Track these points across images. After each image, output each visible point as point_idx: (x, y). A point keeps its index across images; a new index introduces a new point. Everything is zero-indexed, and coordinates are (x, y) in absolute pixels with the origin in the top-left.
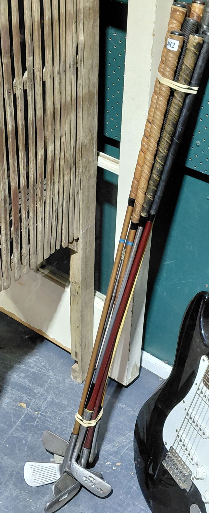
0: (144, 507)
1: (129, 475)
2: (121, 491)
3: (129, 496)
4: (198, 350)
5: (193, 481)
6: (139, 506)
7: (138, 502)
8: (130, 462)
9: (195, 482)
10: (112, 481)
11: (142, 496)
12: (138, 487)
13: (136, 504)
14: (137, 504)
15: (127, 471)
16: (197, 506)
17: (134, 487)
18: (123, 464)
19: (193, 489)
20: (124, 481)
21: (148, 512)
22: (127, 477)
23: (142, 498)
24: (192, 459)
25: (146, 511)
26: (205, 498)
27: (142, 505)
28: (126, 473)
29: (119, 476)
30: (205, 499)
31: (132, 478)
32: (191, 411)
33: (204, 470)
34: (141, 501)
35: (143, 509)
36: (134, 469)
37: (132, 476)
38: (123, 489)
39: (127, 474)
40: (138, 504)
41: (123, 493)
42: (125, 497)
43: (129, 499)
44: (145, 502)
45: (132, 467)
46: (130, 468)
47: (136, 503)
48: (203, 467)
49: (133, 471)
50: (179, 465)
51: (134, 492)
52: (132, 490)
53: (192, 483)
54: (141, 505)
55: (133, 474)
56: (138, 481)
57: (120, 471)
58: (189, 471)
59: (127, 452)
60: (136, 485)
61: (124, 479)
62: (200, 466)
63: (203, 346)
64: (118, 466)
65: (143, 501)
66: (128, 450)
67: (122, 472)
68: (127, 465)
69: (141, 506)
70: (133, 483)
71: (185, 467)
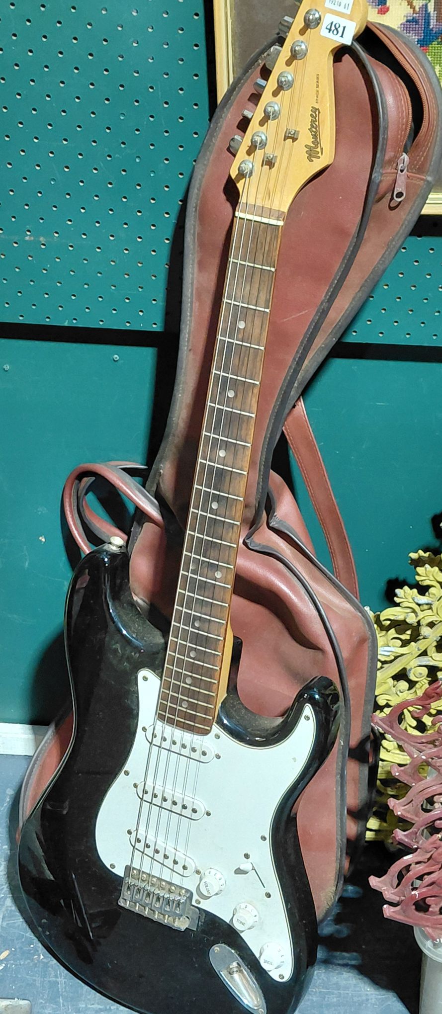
0: (98, 1004)
1: (36, 964)
2: (41, 1001)
3: (61, 1001)
4: (125, 664)
5: (199, 906)
6: (89, 1008)
7: (83, 1002)
8: (23, 940)
9: (205, 905)
10: (12, 992)
11: (83, 987)
12: (66, 975)
13: (83, 1008)
14: (84, 1006)
15: (28, 958)
16: (223, 945)
17: (59, 980)
18: (13, 949)
19: (203, 921)
20: (35, 980)
21: (112, 1008)
22: (36, 969)
23: (86, 991)
24: (185, 868)
25: (108, 1008)
26: (241, 922)
27: (93, 1002)
28: (29, 963)
29: (19, 976)
30: (243, 924)
31: (46, 965)
32: (150, 782)
33: (219, 876)
34: (89, 997)
35: (99, 1009)
36: (39, 947)
37: (43, 962)
38: (41, 995)
39: (31, 964)
40: (86, 1006)
41: (46, 1003)
42: (54, 1006)
43: (64, 1006)
44: (95, 994)
45: (32, 946)
46: (31, 950)
47: (80, 1006)
48: (213, 871)
49: (40, 951)
50: (159, 892)
51: (65, 988)
52: (59, 986)
53: (197, 910)
54: (93, 1004)
55: (42, 957)
56: (59, 964)
57: (16, 965)
58: (183, 891)
59: (8, 924)
60: (60, 974)
61: (33, 976)
62: (207, 873)
63: (133, 654)
64: (5, 959)
65: (90, 994)
66: (6, 919)
67: (21, 965)
68: (21, 948)
69: (92, 1006)
70: (53, 973)
71: (173, 888)
